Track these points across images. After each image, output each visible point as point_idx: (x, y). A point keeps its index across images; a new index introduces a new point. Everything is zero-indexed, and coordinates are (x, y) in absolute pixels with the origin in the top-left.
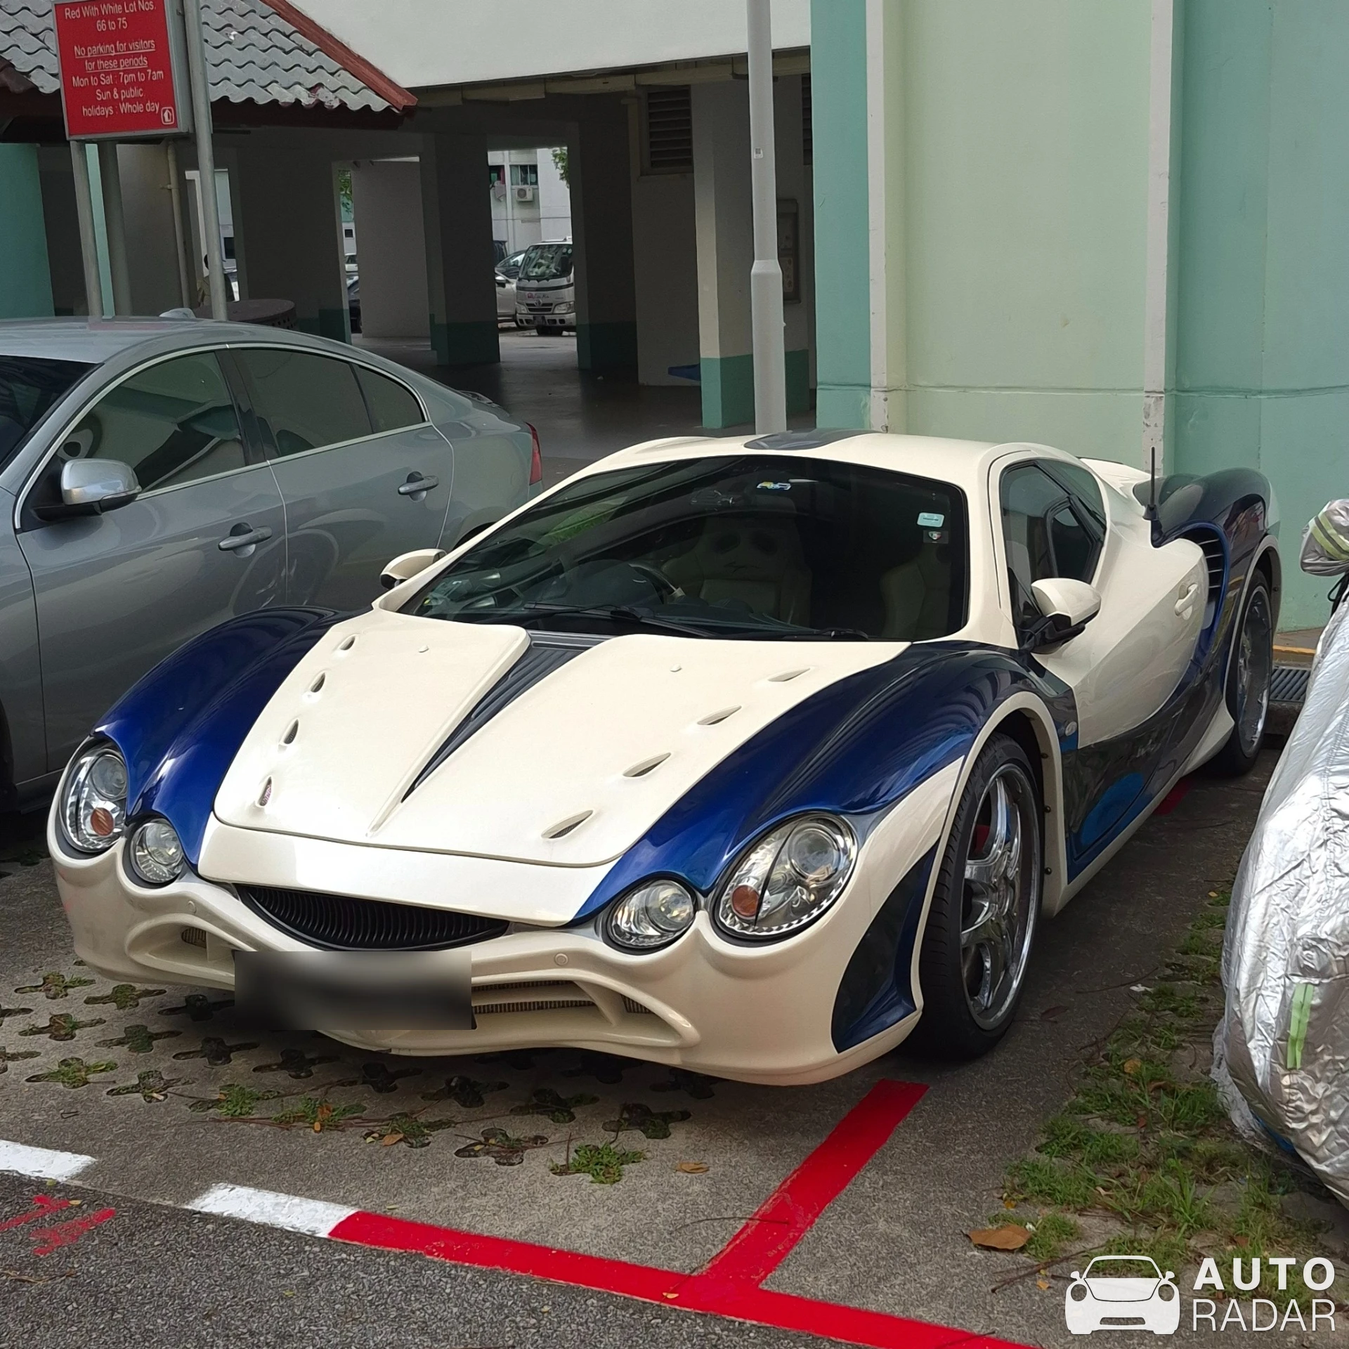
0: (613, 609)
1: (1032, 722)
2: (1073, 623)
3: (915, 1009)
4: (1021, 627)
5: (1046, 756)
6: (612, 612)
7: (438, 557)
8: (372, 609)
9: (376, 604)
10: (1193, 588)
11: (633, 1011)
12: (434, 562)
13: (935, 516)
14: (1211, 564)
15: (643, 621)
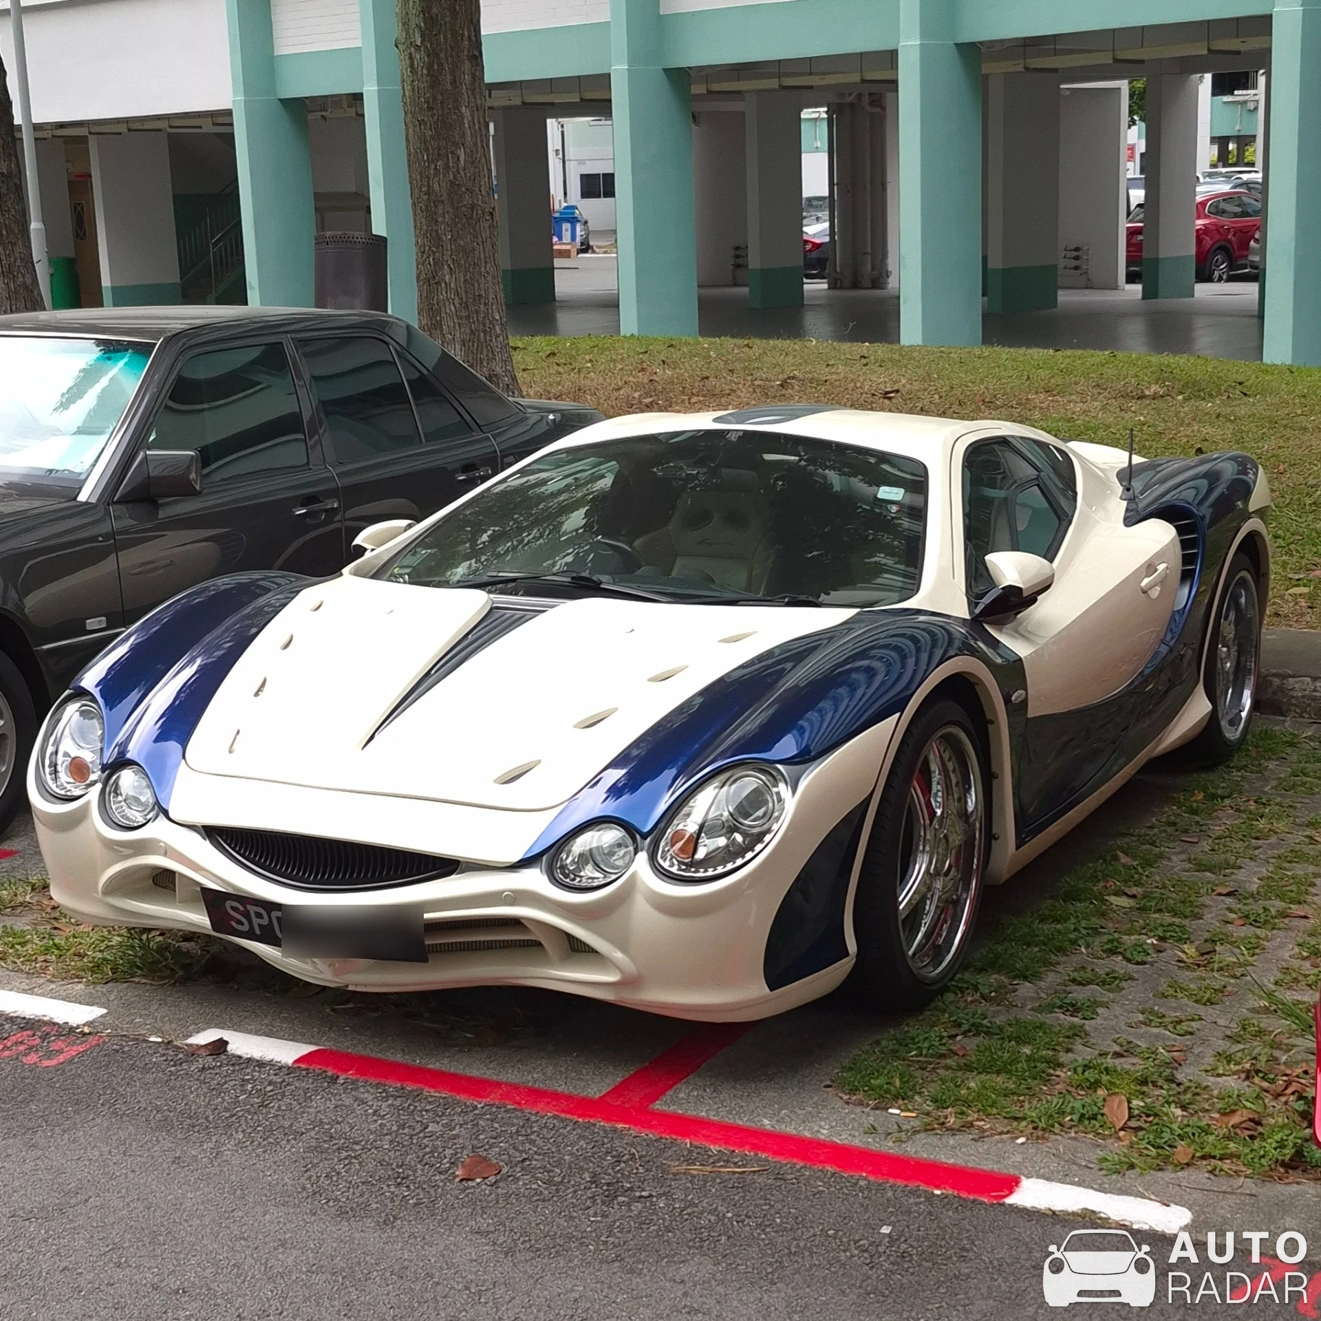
0: (574, 575)
1: (977, 687)
2: (1025, 594)
3: (847, 954)
4: (973, 596)
5: (992, 722)
6: (573, 578)
7: (410, 526)
8: (341, 575)
9: (346, 571)
10: (1161, 567)
11: (576, 949)
12: (405, 530)
13: (895, 490)
14: (1185, 544)
15: (602, 586)
